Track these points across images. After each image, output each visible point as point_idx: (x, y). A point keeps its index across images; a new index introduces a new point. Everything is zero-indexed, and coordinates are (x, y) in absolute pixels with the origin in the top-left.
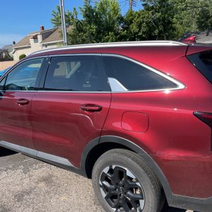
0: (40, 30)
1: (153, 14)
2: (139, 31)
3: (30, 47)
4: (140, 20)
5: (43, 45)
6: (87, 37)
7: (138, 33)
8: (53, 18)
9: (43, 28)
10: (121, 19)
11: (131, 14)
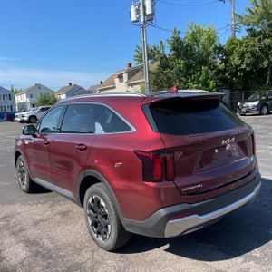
0: (126, 68)
1: (260, 40)
2: (242, 63)
3: (114, 88)
4: (243, 49)
5: (129, 85)
6: (173, 74)
7: (240, 66)
8: (136, 54)
9: (130, 65)
10: (220, 49)
11: (232, 42)
